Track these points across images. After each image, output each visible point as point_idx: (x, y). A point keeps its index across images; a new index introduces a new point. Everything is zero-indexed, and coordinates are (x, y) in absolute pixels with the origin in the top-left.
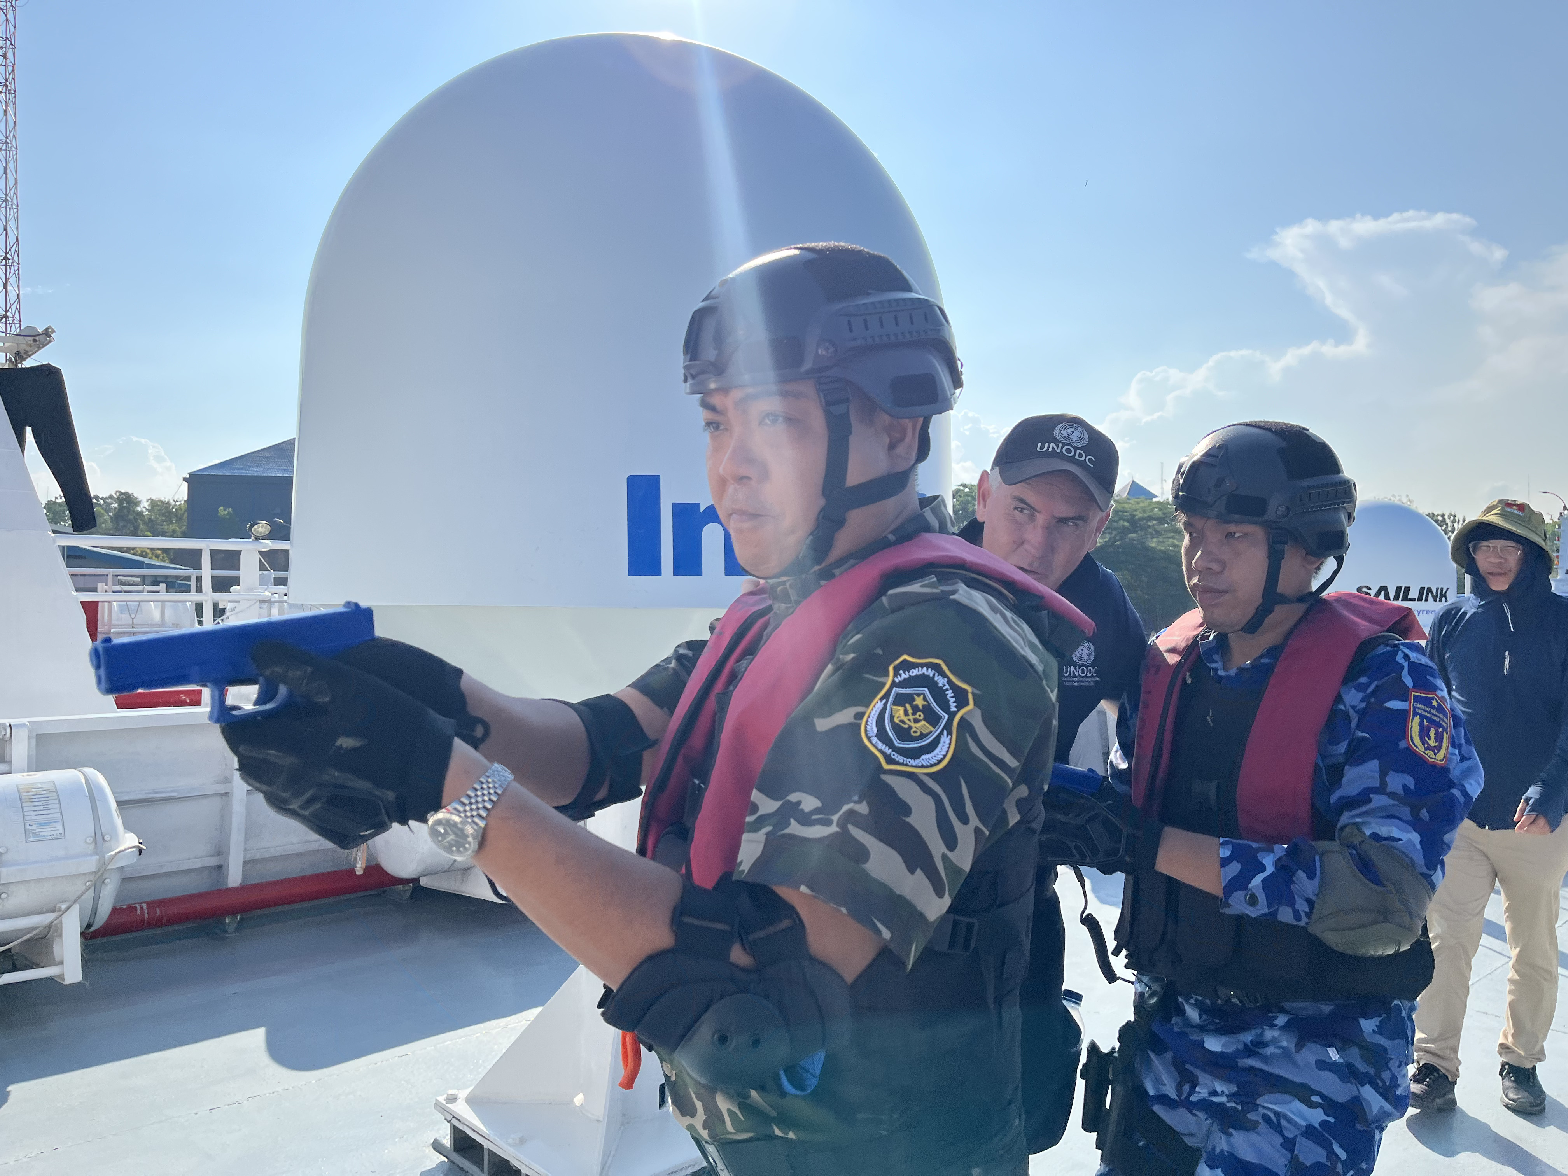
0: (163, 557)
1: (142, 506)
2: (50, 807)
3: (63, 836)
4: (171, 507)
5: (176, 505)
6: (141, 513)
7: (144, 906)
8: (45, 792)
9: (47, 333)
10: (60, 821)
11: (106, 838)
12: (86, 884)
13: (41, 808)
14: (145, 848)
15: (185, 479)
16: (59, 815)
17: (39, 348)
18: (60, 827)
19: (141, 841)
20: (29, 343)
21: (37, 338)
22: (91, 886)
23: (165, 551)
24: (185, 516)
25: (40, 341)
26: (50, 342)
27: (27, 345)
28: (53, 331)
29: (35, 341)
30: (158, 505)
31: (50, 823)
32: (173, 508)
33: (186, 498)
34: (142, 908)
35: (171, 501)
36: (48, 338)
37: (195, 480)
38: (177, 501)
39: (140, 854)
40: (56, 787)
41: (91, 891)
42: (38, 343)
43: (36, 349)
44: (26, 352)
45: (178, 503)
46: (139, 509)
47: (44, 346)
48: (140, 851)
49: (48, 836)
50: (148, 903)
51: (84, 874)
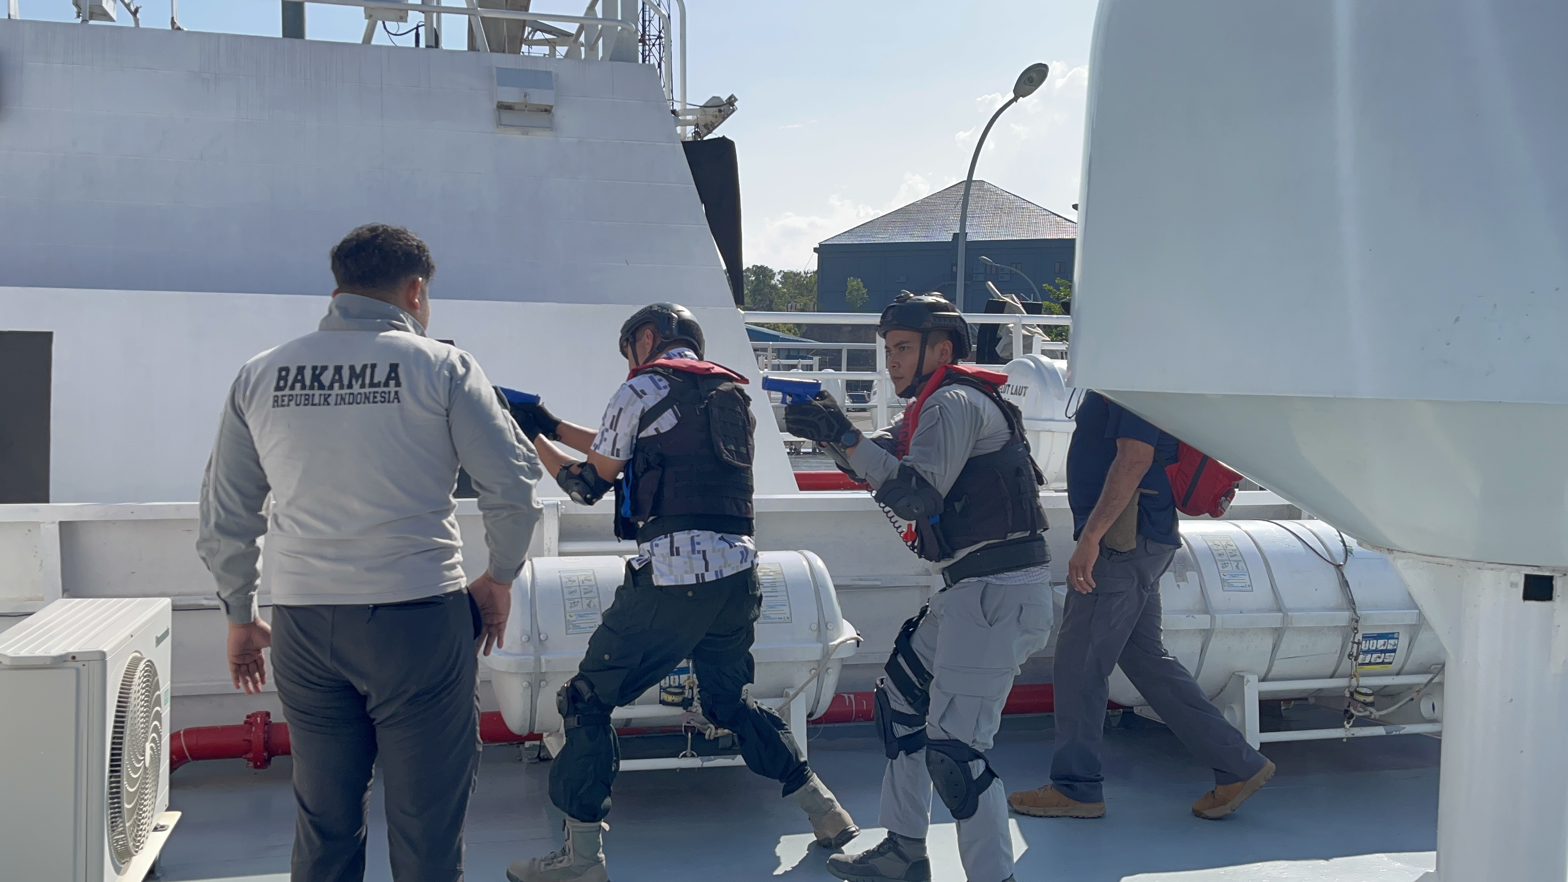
0: (795, 331)
1: (775, 279)
2: (778, 589)
3: (790, 620)
4: (802, 279)
5: (807, 277)
6: (775, 286)
7: (852, 696)
8: (772, 573)
9: (731, 101)
10: (787, 604)
11: (829, 626)
12: (810, 671)
13: (770, 589)
14: (862, 639)
15: (815, 250)
16: (786, 598)
17: (724, 119)
18: (786, 609)
19: (859, 633)
20: (715, 114)
21: (722, 108)
22: (815, 677)
23: (799, 326)
24: (815, 289)
25: (724, 110)
26: (734, 111)
27: (713, 116)
28: (736, 100)
29: (720, 111)
30: (790, 277)
31: (778, 605)
32: (804, 280)
33: (816, 268)
34: (849, 697)
35: (803, 273)
36: (731, 108)
37: (824, 251)
38: (808, 273)
39: (858, 646)
40: (782, 570)
41: (816, 680)
42: (723, 113)
43: (722, 120)
44: (713, 123)
45: (809, 275)
46: (773, 282)
47: (728, 115)
48: (858, 642)
49: (776, 619)
50: (856, 695)
51: (809, 662)
